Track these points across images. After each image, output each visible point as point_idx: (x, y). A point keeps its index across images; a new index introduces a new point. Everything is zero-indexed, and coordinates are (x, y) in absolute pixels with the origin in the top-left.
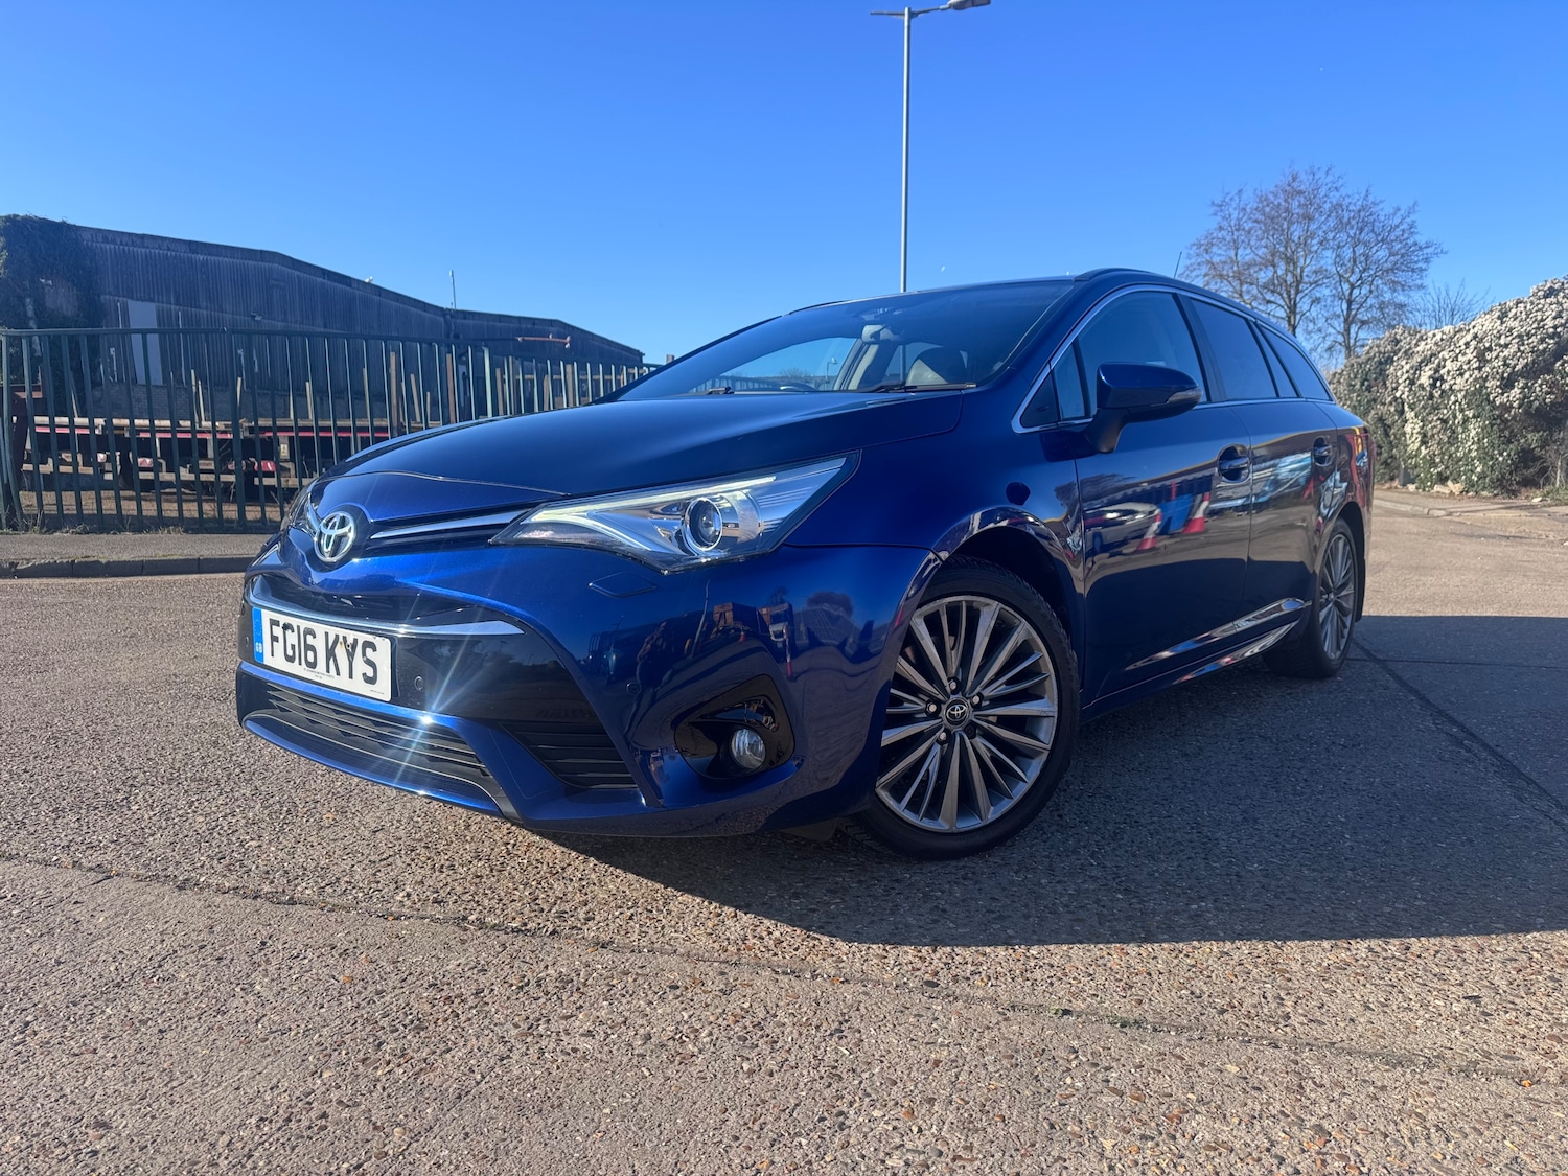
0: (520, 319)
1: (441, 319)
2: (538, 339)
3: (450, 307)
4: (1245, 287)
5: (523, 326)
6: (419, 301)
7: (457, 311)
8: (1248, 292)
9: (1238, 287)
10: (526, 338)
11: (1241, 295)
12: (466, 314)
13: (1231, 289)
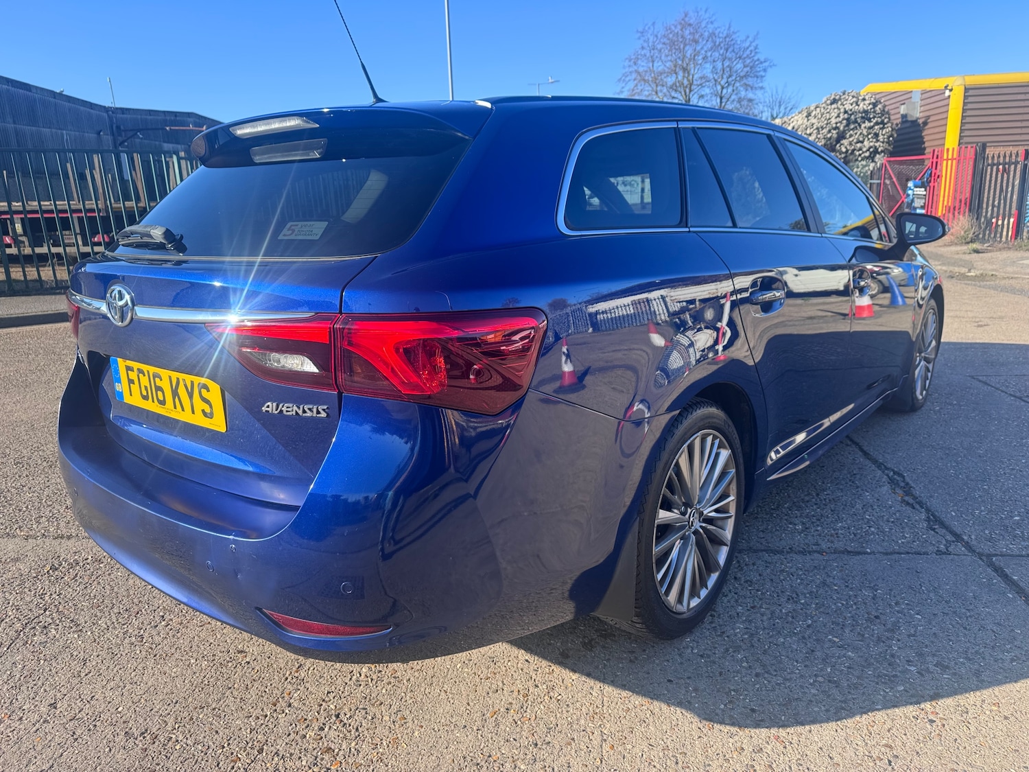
0: (164, 112)
1: (105, 115)
2: (181, 128)
3: (110, 105)
4: (659, 88)
5: (168, 118)
6: (86, 102)
7: (117, 108)
8: (661, 91)
9: (655, 88)
10: (172, 128)
11: (657, 93)
12: (123, 111)
13: (650, 89)
